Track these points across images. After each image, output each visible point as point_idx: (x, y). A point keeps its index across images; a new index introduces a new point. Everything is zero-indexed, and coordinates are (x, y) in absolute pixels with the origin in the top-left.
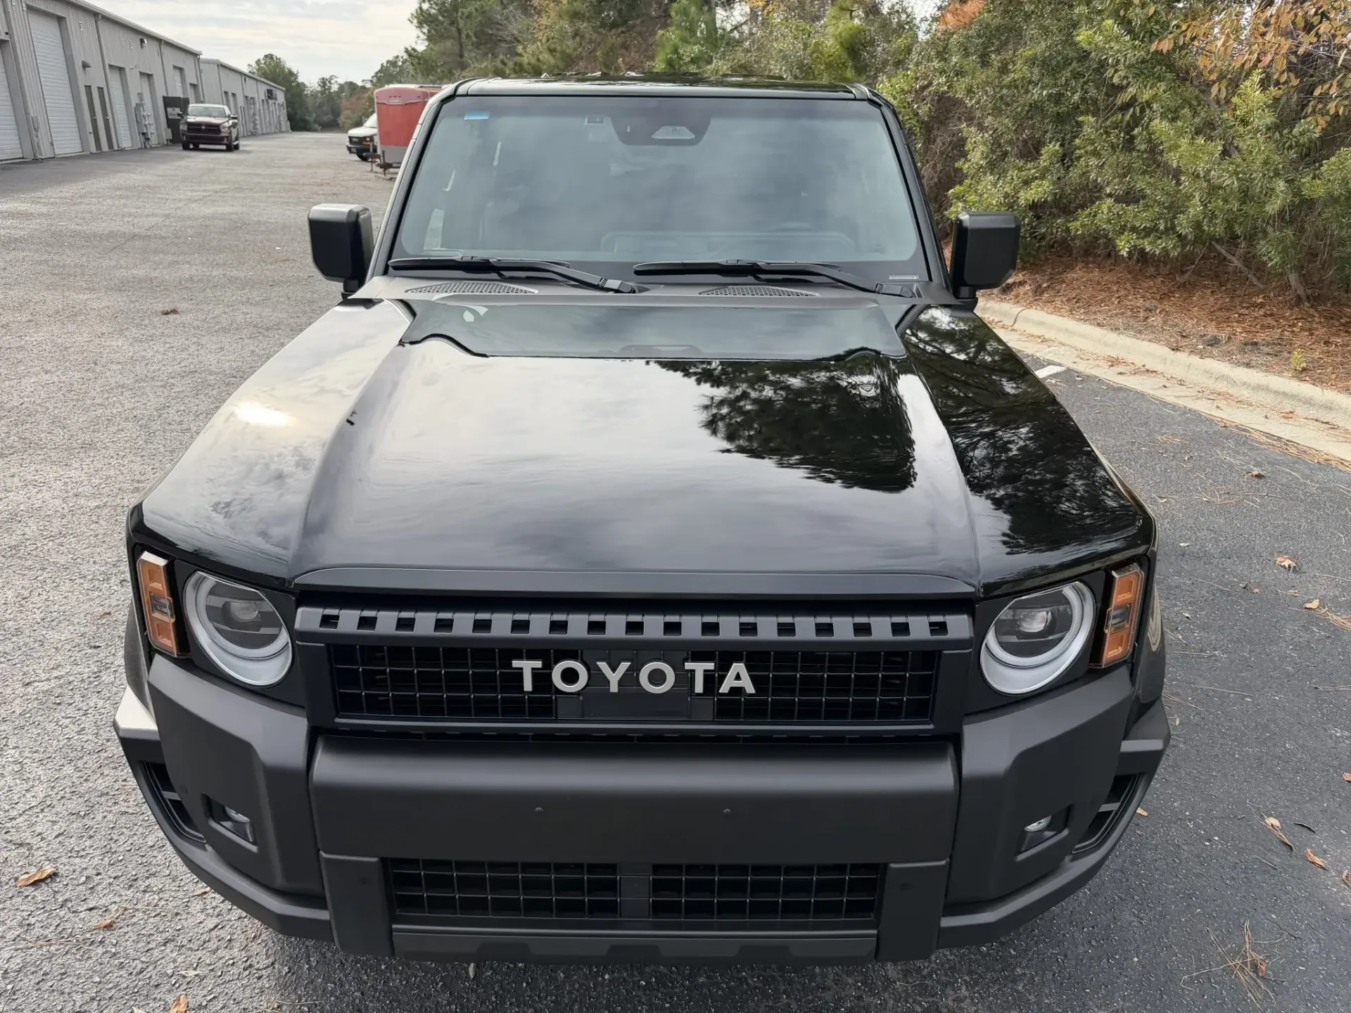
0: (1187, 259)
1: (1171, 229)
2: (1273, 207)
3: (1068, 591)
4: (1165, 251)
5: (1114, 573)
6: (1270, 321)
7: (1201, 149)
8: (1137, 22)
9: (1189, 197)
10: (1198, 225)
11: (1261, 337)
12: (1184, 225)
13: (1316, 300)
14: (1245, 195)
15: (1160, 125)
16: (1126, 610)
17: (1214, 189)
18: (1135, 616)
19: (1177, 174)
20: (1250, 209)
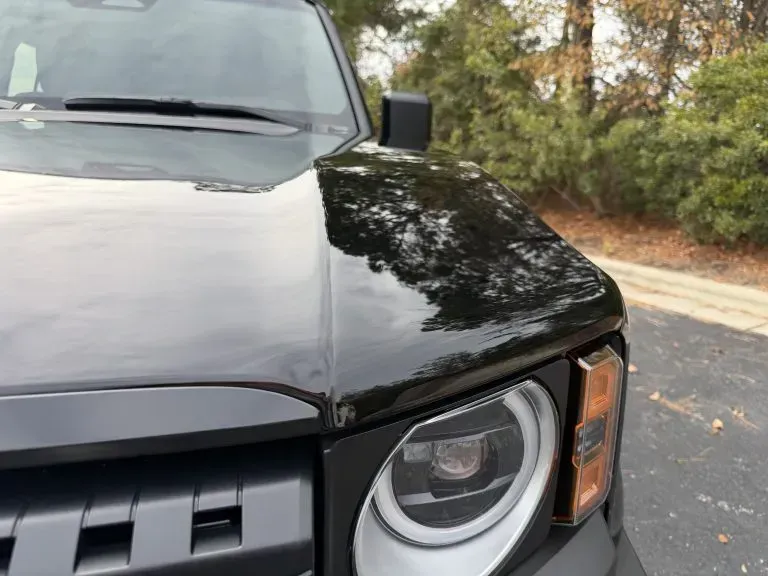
0: (539, 194)
1: (528, 176)
2: (585, 157)
3: (512, 399)
4: (526, 190)
5: (582, 363)
6: (587, 228)
7: (542, 123)
8: (499, 54)
9: (537, 154)
10: (543, 172)
11: (585, 236)
12: (535, 173)
13: (611, 216)
14: (569, 151)
15: (518, 113)
16: (600, 424)
17: (551, 148)
18: (610, 433)
19: (529, 141)
20: (572, 159)
